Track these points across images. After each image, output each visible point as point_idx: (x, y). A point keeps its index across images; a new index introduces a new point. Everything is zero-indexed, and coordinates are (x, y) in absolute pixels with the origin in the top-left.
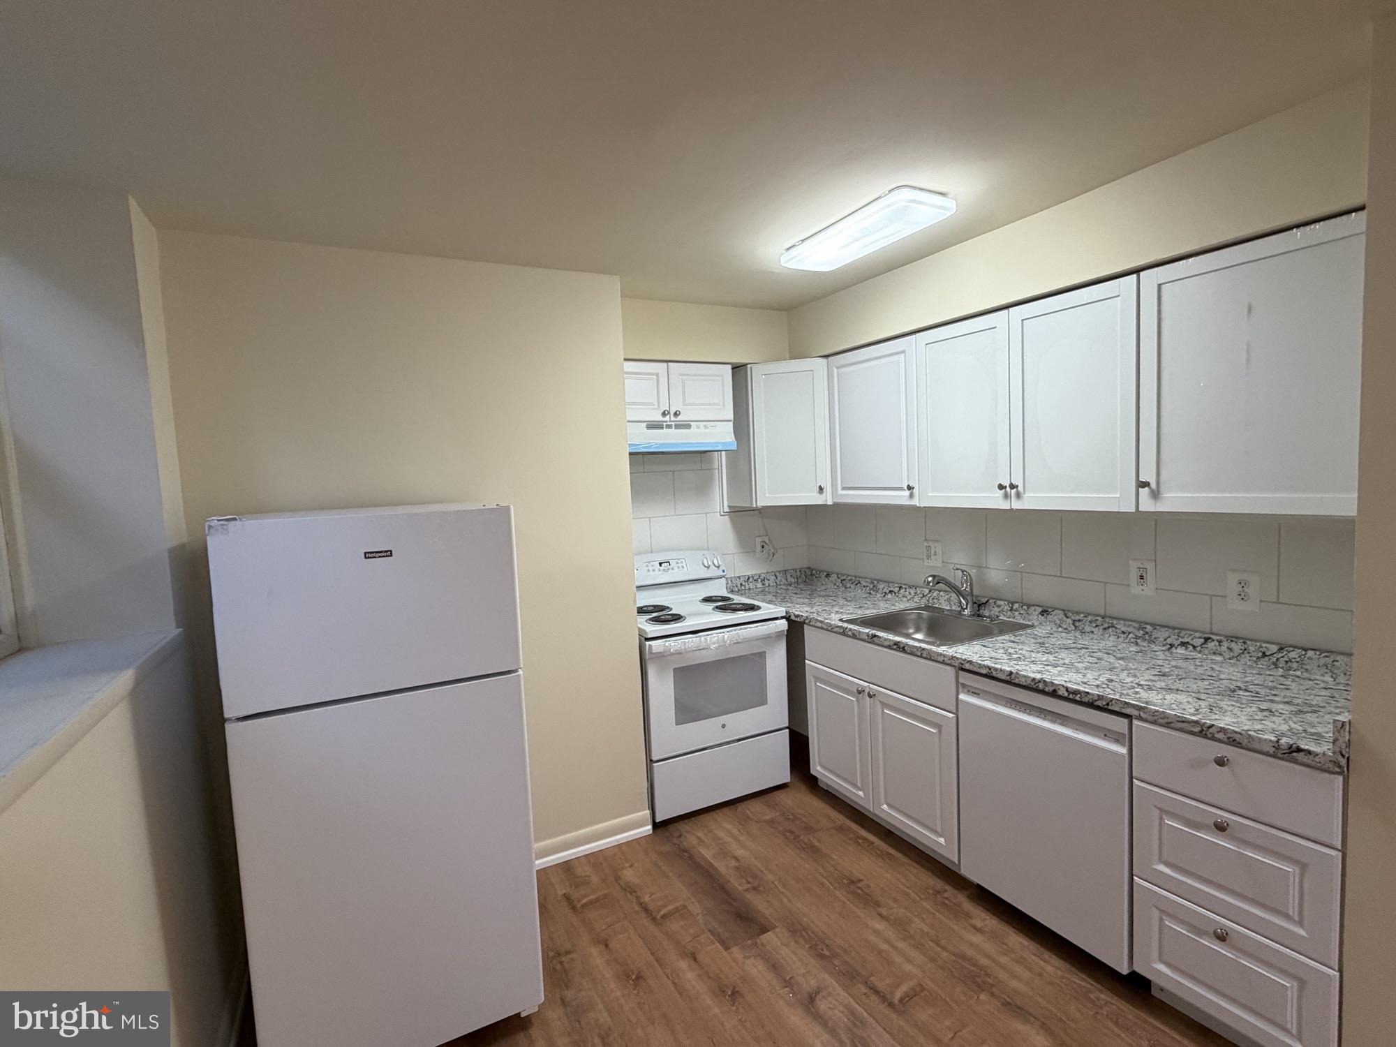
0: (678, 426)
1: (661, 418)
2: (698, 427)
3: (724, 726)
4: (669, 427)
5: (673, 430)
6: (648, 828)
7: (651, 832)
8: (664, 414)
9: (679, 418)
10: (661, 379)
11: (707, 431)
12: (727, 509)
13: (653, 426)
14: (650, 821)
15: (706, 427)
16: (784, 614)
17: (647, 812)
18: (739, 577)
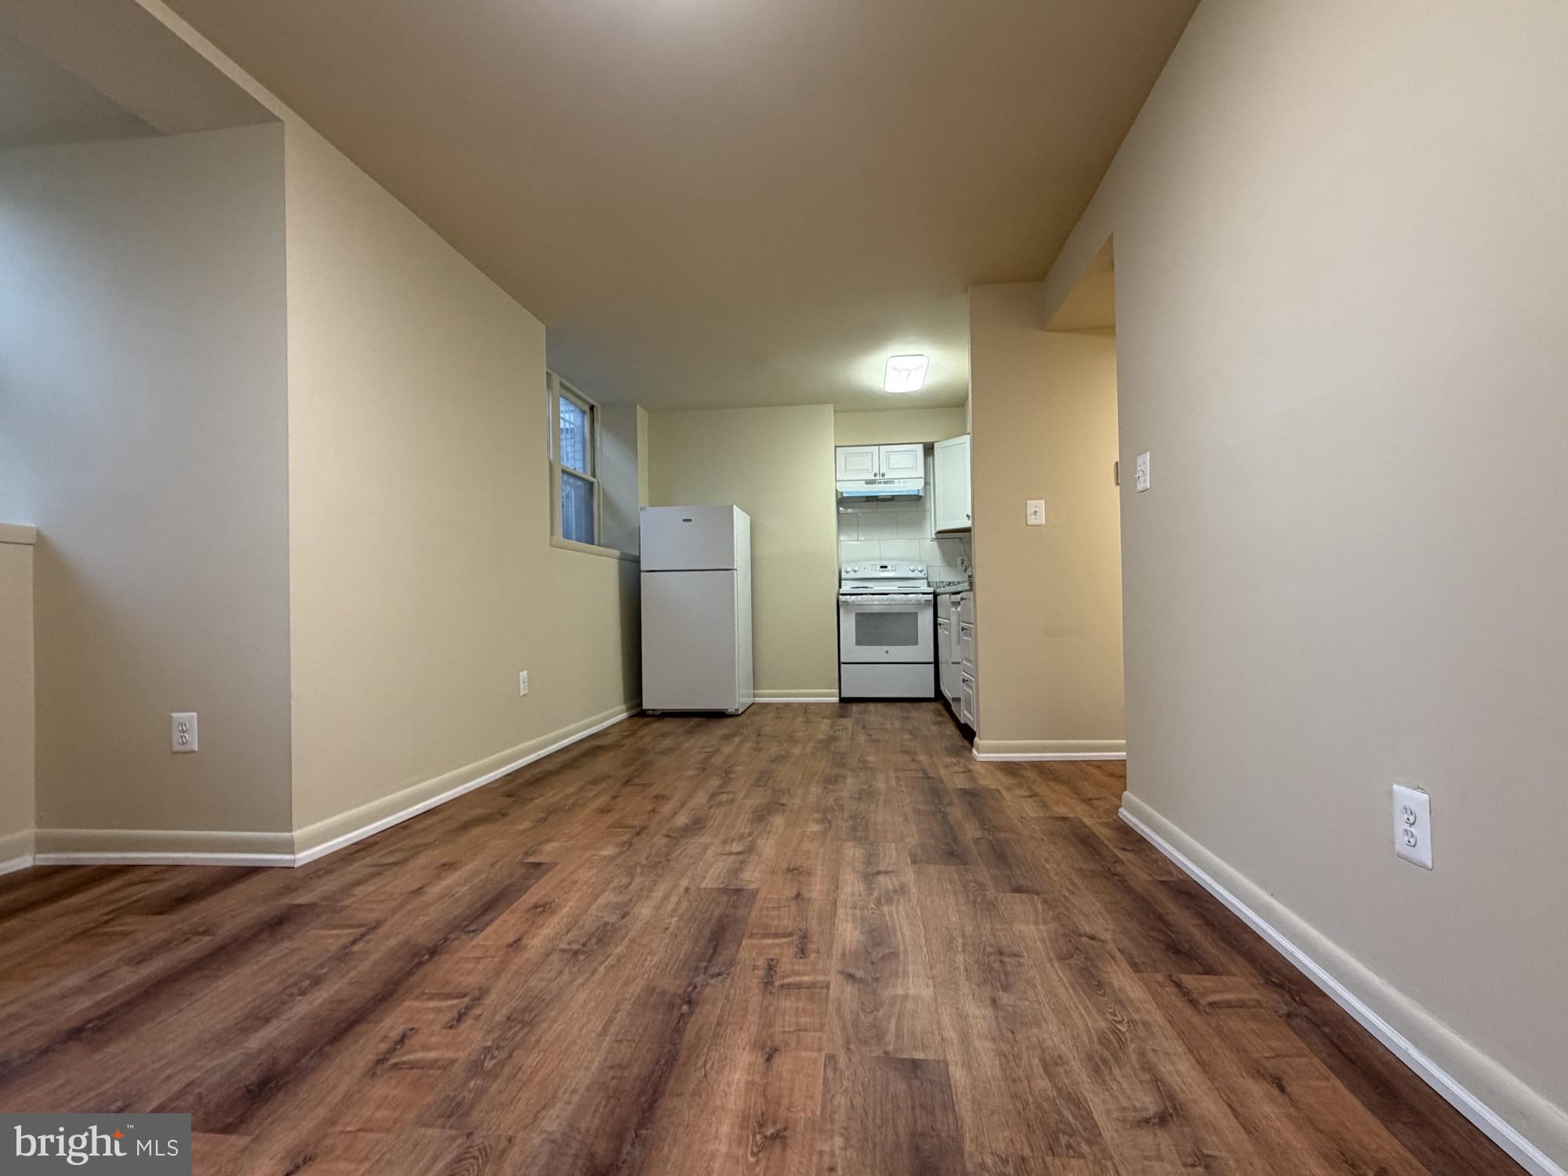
0: (885, 483)
1: (874, 478)
2: (899, 482)
3: (887, 652)
4: (880, 483)
5: (882, 485)
6: (836, 699)
7: (838, 701)
8: (875, 475)
9: (886, 477)
10: (874, 455)
11: (904, 485)
12: (934, 536)
13: (869, 482)
14: (838, 695)
15: (904, 482)
16: (932, 591)
17: (837, 691)
18: (942, 582)
